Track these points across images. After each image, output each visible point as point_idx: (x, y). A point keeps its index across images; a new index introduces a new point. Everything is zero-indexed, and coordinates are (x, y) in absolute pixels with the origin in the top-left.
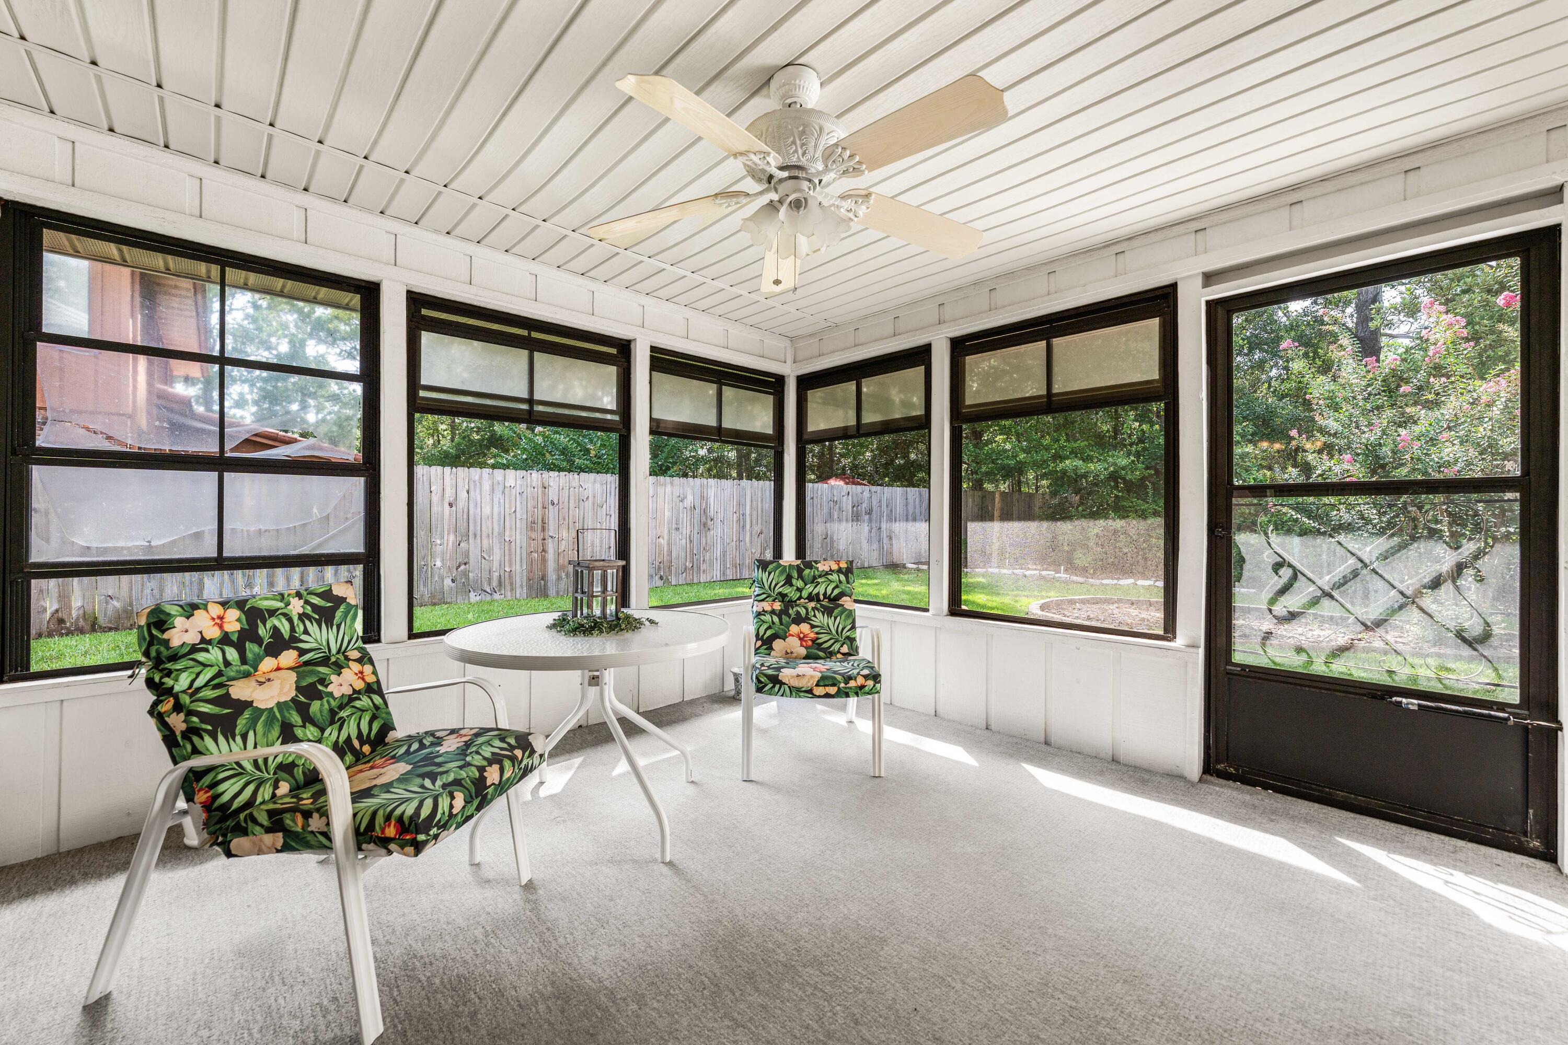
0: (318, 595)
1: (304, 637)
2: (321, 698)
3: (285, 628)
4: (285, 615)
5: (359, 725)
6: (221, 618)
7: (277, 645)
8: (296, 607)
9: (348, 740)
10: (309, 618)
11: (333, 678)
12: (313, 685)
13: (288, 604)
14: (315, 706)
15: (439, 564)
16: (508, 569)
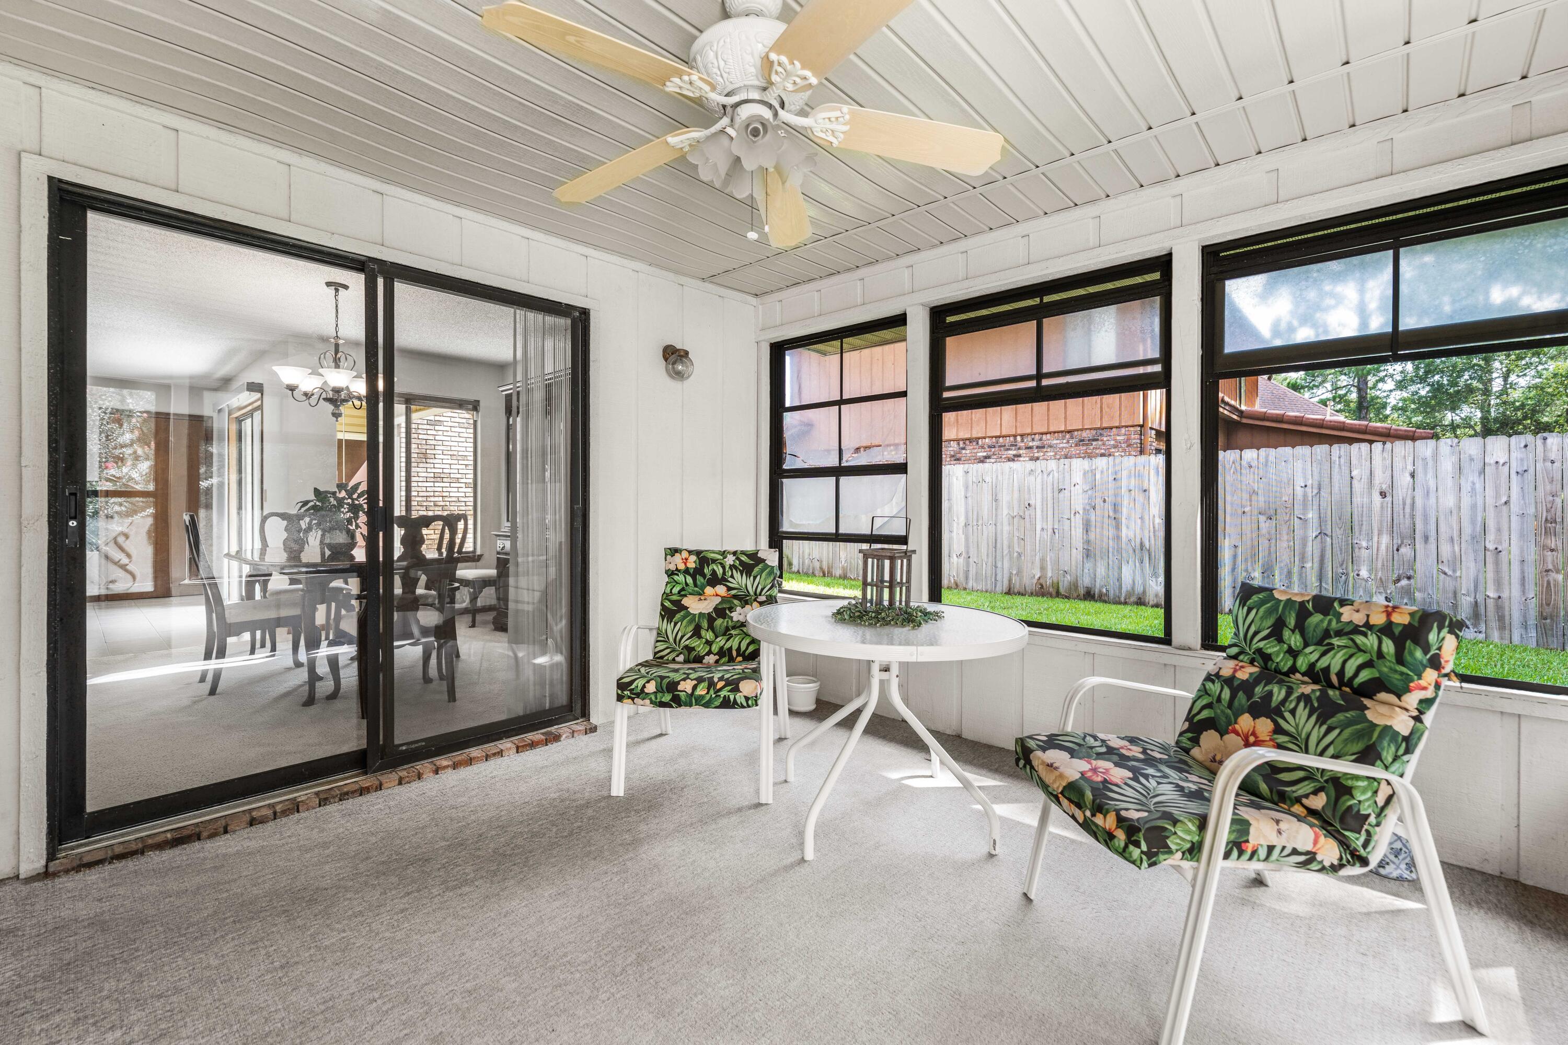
0: (746, 555)
1: (730, 579)
2: (724, 618)
3: (719, 571)
4: (721, 564)
5: (740, 643)
6: (686, 559)
7: (714, 581)
8: (730, 560)
9: (730, 649)
10: (736, 568)
11: (738, 609)
12: (724, 609)
13: (725, 558)
14: (719, 621)
15: (1364, 573)
16: (1492, 594)
